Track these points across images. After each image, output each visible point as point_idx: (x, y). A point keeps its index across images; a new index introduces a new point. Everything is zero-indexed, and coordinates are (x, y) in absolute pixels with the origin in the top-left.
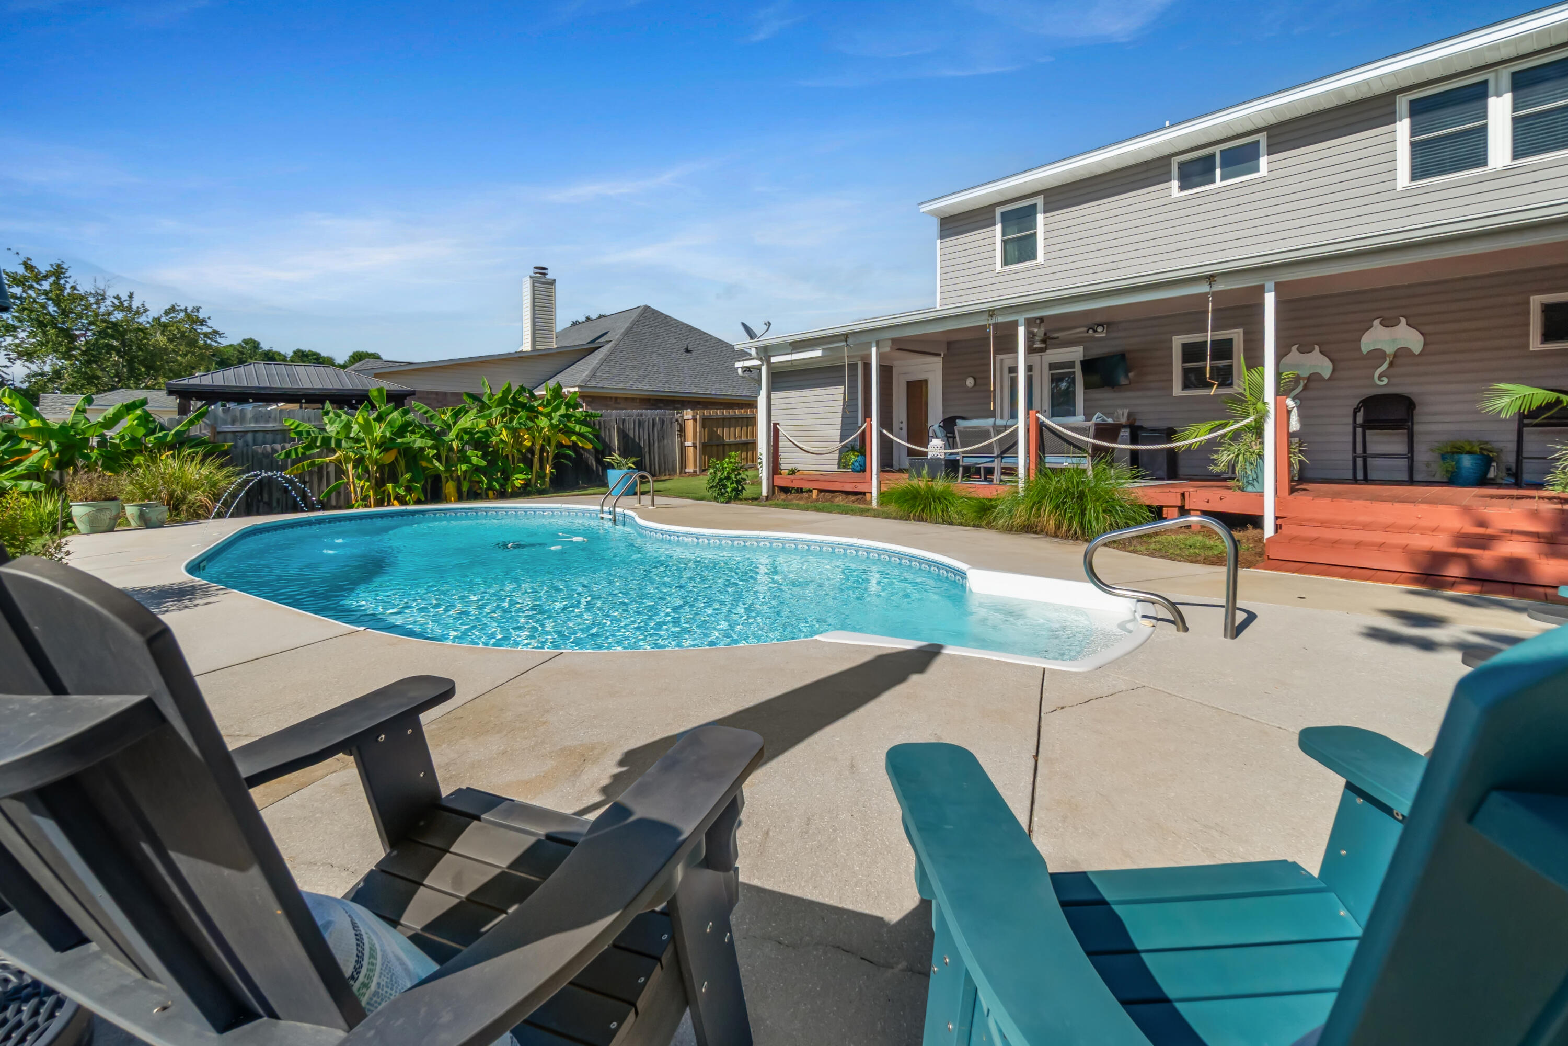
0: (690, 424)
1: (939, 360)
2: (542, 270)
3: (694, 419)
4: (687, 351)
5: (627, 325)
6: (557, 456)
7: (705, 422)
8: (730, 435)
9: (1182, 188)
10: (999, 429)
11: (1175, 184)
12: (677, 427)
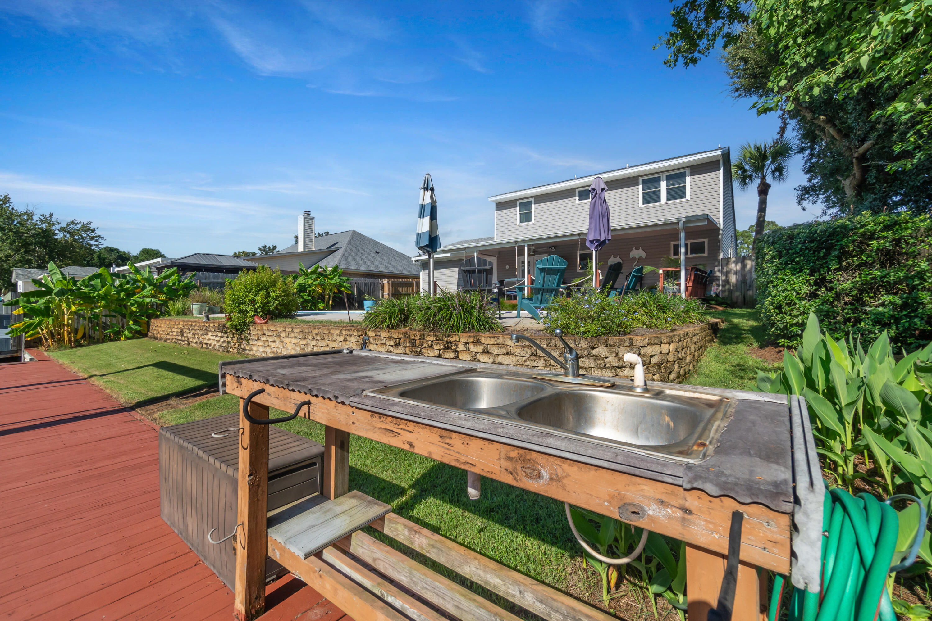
0: (386, 286)
1: (496, 258)
2: (308, 213)
3: (388, 283)
4: (377, 252)
5: (347, 240)
6: (334, 297)
7: (393, 284)
8: (402, 290)
9: (580, 200)
10: (518, 282)
11: (577, 198)
12: (380, 286)
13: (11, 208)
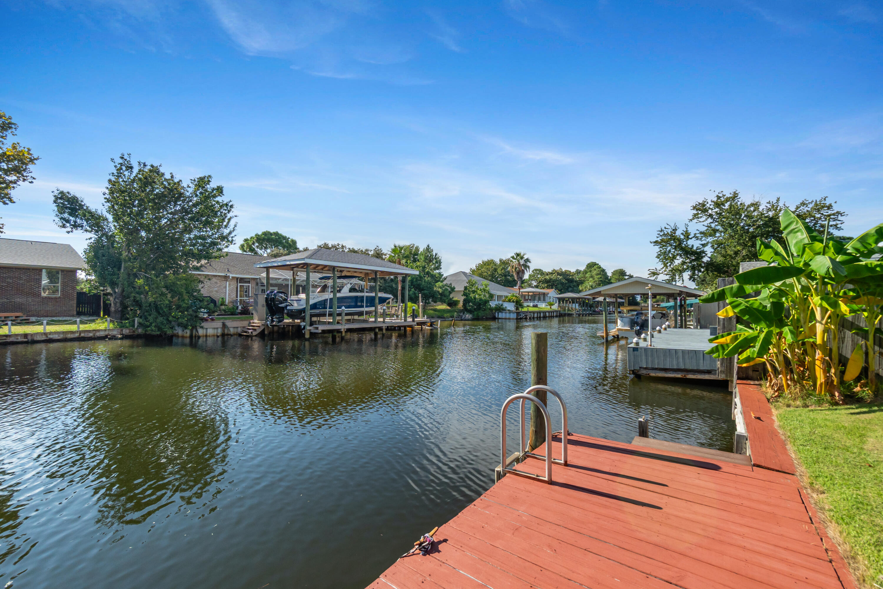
13: (739, 203)
